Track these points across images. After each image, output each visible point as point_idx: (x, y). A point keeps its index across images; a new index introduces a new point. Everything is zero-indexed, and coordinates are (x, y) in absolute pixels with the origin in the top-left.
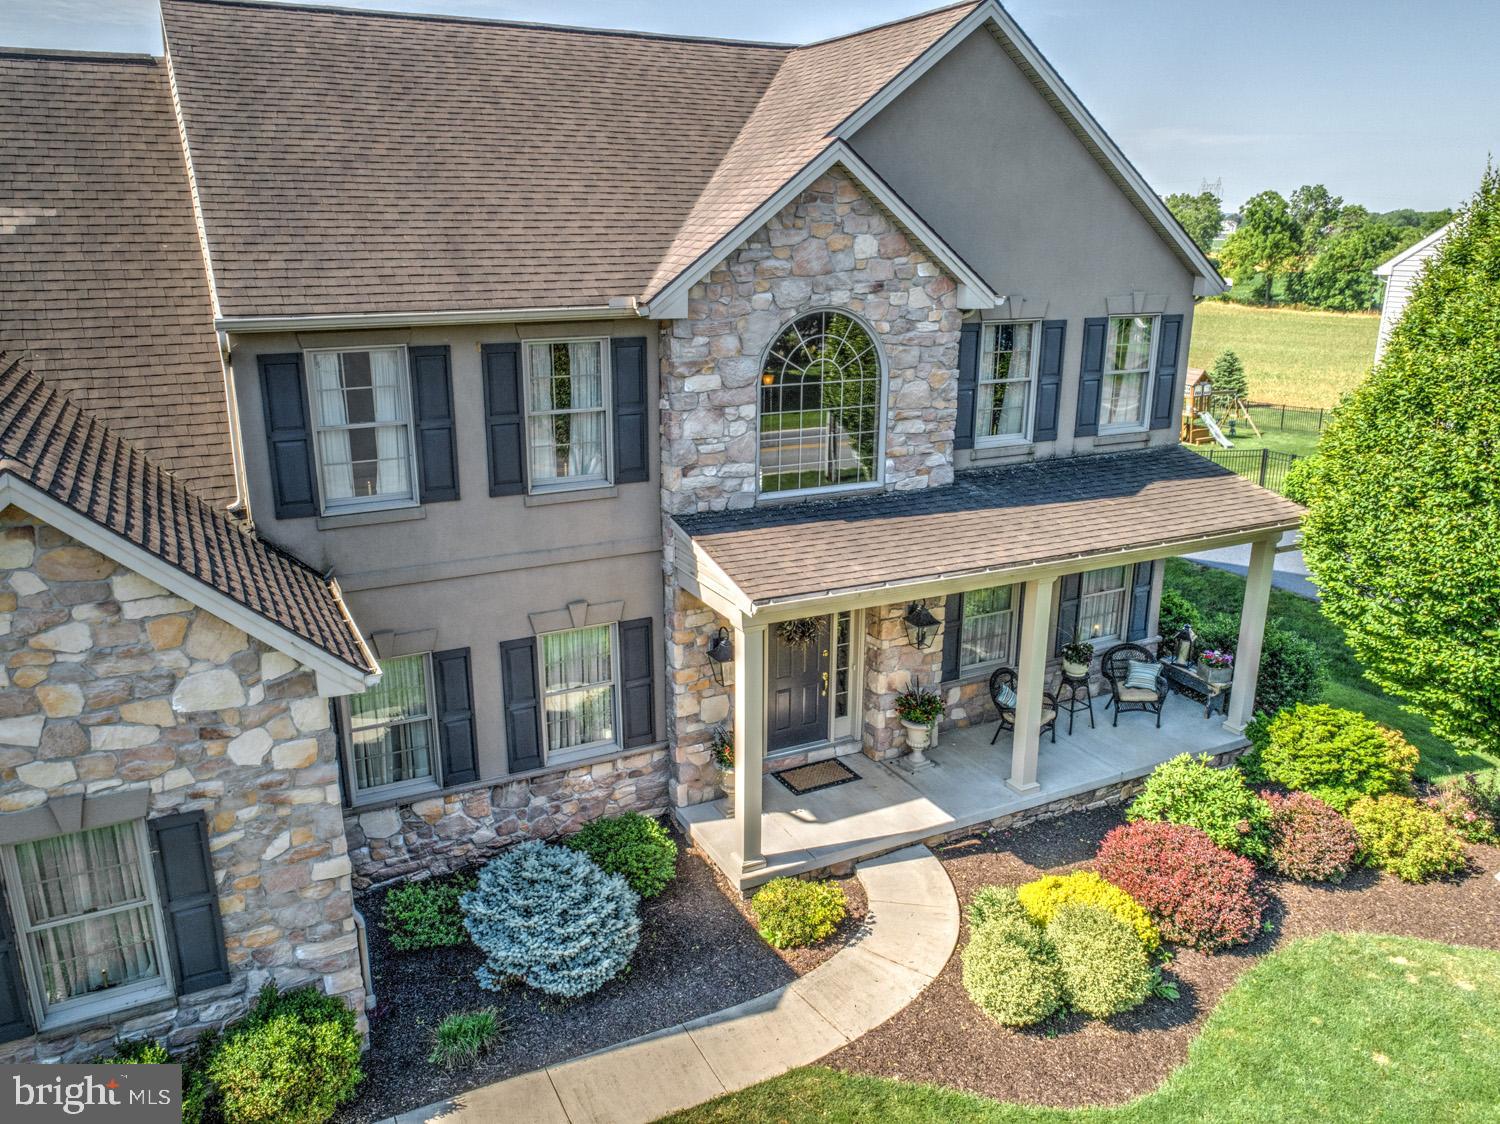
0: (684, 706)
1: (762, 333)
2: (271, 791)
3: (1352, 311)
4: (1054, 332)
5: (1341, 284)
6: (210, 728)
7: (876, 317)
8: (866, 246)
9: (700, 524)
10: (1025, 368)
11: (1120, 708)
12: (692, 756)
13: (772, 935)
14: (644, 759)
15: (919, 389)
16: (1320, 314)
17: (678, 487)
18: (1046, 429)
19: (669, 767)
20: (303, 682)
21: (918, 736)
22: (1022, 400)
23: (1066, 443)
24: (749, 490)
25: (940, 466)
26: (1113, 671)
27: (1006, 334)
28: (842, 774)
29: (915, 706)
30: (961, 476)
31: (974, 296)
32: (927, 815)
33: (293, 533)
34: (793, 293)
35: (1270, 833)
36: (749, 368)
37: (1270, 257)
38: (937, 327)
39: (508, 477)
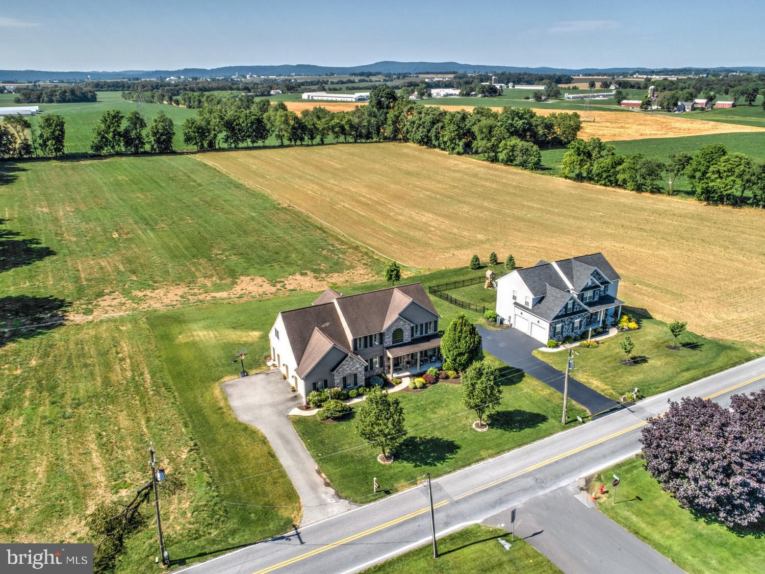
0: (386, 364)
1: (392, 332)
2: (360, 372)
3: (608, 186)
4: (422, 325)
5: (604, 177)
6: (357, 368)
7: (403, 328)
8: (401, 323)
9: (388, 348)
10: (419, 328)
11: (431, 362)
12: (386, 368)
13: (394, 383)
14: (382, 369)
15: (407, 333)
16: (598, 187)
17: (385, 345)
18: (421, 333)
19: (384, 369)
20: (363, 365)
21: (408, 366)
22: (419, 333)
23: (424, 334)
24: (391, 344)
25: (410, 340)
26: (431, 357)
27: (417, 326)
28: (400, 369)
29: (408, 363)
30: (412, 340)
31: (412, 325)
32: (408, 373)
33: (355, 352)
34: (395, 328)
35: (439, 374)
36: (391, 334)
37: (580, 164)
38: (409, 328)
39: (371, 345)
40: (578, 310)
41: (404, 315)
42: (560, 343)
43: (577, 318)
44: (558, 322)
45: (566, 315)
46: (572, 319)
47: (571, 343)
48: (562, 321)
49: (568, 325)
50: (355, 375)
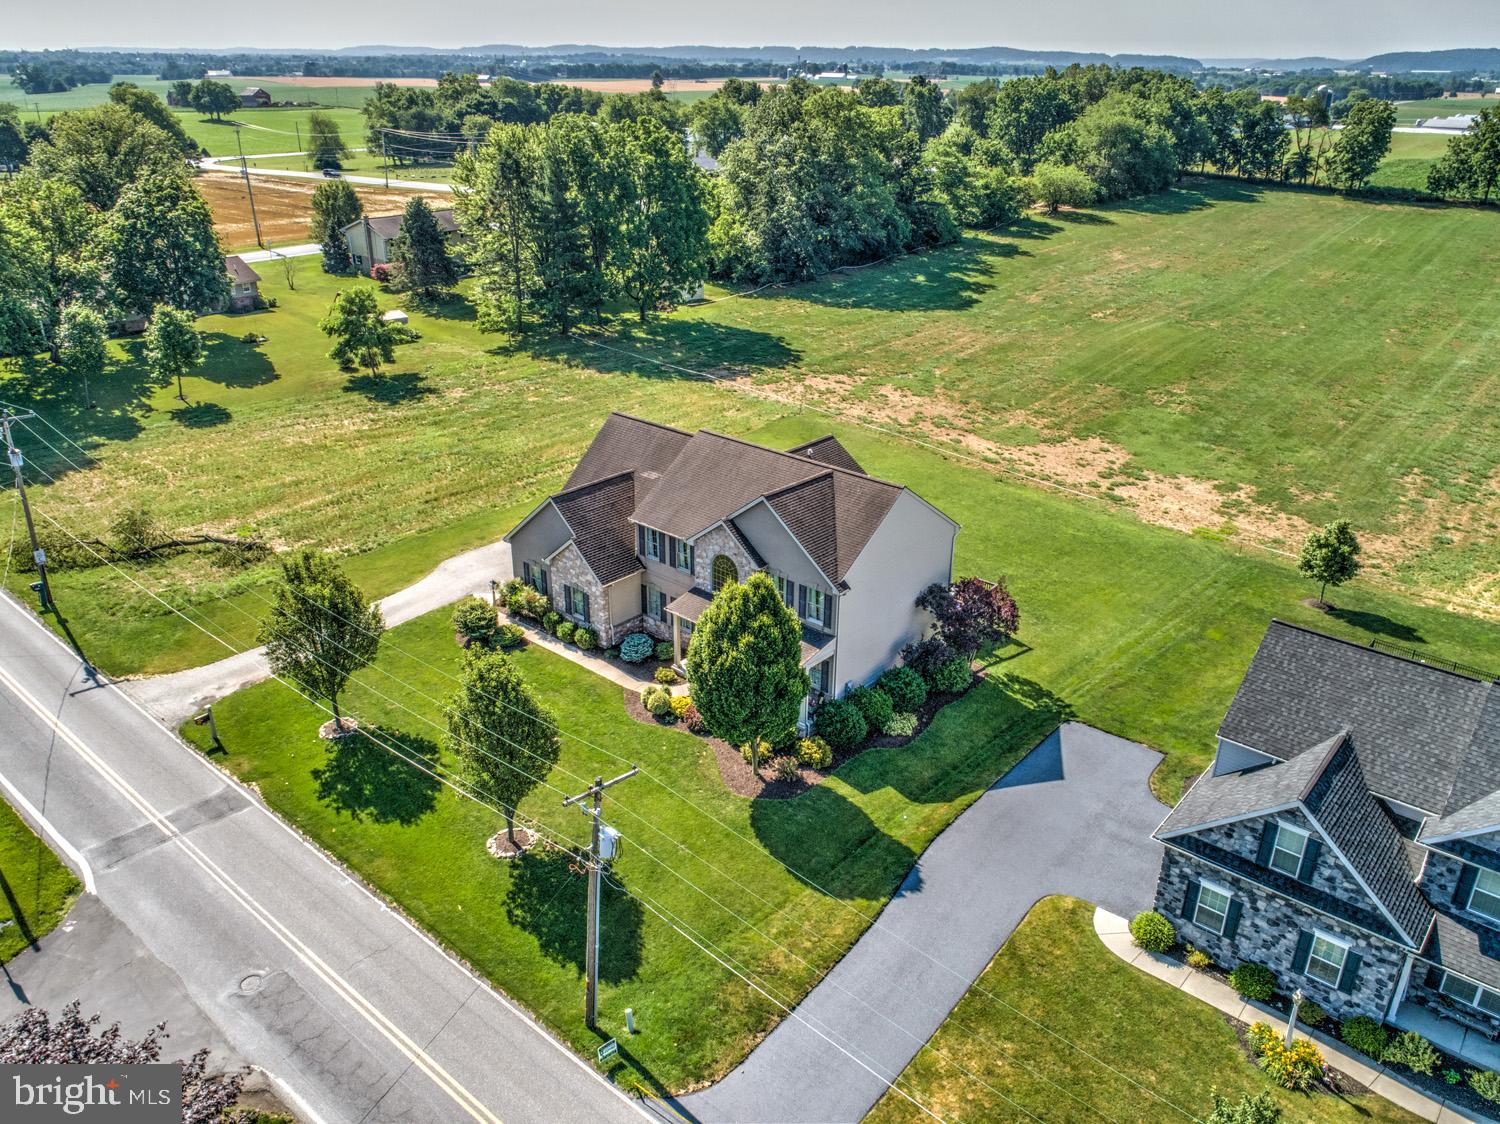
1: (711, 555)
2: (596, 597)
4: (791, 585)
7: (736, 561)
8: (731, 543)
10: (785, 590)
13: (659, 676)
17: (696, 581)
24: (710, 588)
27: (781, 581)
33: (642, 558)
34: (717, 548)
36: (708, 561)
38: (748, 568)
39: (673, 564)
40: (1340, 894)
41: (743, 525)
42: (1197, 957)
43: (1329, 929)
44: (1216, 877)
45: (1257, 869)
46: (1299, 912)
47: (1246, 997)
48: (1235, 883)
49: (1274, 923)
50: (586, 597)
